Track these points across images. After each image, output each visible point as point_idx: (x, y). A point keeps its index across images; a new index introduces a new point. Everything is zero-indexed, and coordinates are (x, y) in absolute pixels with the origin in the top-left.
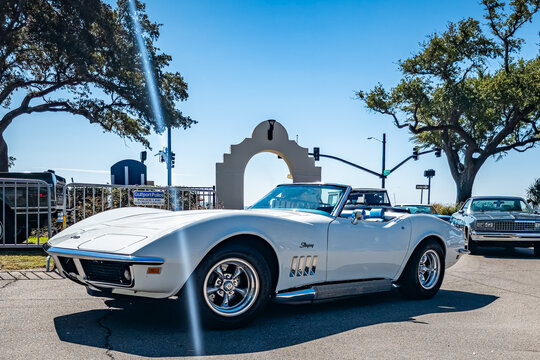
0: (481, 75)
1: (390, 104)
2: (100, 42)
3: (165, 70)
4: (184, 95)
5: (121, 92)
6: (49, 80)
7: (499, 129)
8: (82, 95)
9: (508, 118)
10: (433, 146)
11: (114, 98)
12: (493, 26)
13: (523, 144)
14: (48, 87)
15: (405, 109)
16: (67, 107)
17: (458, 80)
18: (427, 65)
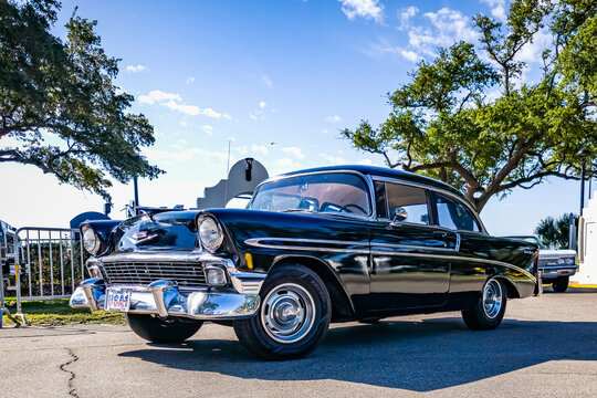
0: (480, 106)
1: (380, 142)
2: (51, 81)
3: (126, 112)
4: (150, 139)
5: (78, 138)
7: (501, 165)
8: (33, 142)
9: (511, 152)
11: (71, 144)
12: (490, 50)
13: (529, 179)
15: (398, 147)
16: (16, 156)
17: (454, 111)
18: (419, 97)
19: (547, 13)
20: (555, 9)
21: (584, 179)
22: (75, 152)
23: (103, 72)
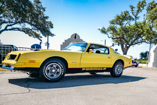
0: (130, 25)
1: (107, 32)
2: (28, 12)
3: (47, 20)
4: (52, 27)
6: (13, 22)
7: (133, 39)
8: (23, 26)
9: (136, 36)
10: (117, 43)
11: (33, 27)
12: (133, 13)
13: (139, 43)
14: (13, 24)
15: (111, 33)
16: (19, 29)
17: (124, 26)
18: (116, 22)
19: (145, 6)
20: (147, 5)
21: (151, 44)
22: (34, 29)
23: (42, 10)
